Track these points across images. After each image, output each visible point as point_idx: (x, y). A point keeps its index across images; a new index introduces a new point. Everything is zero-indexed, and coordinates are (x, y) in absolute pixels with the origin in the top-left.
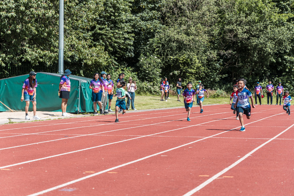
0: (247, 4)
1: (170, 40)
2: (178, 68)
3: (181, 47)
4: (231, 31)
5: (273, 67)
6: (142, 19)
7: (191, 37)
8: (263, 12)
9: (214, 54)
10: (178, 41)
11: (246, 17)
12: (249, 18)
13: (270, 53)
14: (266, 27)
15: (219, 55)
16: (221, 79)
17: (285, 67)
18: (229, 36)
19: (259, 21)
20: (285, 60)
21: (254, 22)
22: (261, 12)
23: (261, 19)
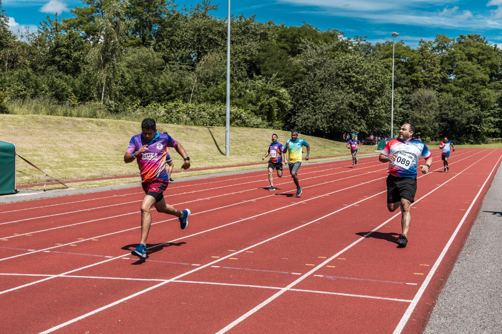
0: (453, 101)
1: (416, 119)
2: (420, 131)
3: (422, 122)
4: (445, 114)
5: (465, 129)
6: (404, 109)
7: (427, 117)
8: (461, 104)
9: (437, 125)
10: (420, 119)
11: (452, 107)
12: (455, 107)
13: (464, 124)
14: (462, 112)
15: (439, 125)
16: (440, 136)
17: (471, 130)
18: (444, 116)
19: (460, 108)
20: (471, 127)
21: (457, 109)
22: (459, 104)
23: (461, 108)
